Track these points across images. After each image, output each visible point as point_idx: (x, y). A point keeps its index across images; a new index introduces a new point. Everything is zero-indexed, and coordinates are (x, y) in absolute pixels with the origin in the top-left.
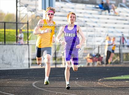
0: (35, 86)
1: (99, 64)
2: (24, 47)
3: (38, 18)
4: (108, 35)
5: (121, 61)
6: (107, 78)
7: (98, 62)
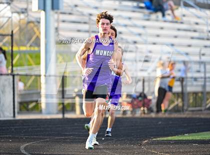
0: (25, 153)
1: (144, 113)
2: (6, 80)
3: (32, 25)
4: (160, 59)
5: (185, 108)
6: (158, 139)
7: (142, 109)
